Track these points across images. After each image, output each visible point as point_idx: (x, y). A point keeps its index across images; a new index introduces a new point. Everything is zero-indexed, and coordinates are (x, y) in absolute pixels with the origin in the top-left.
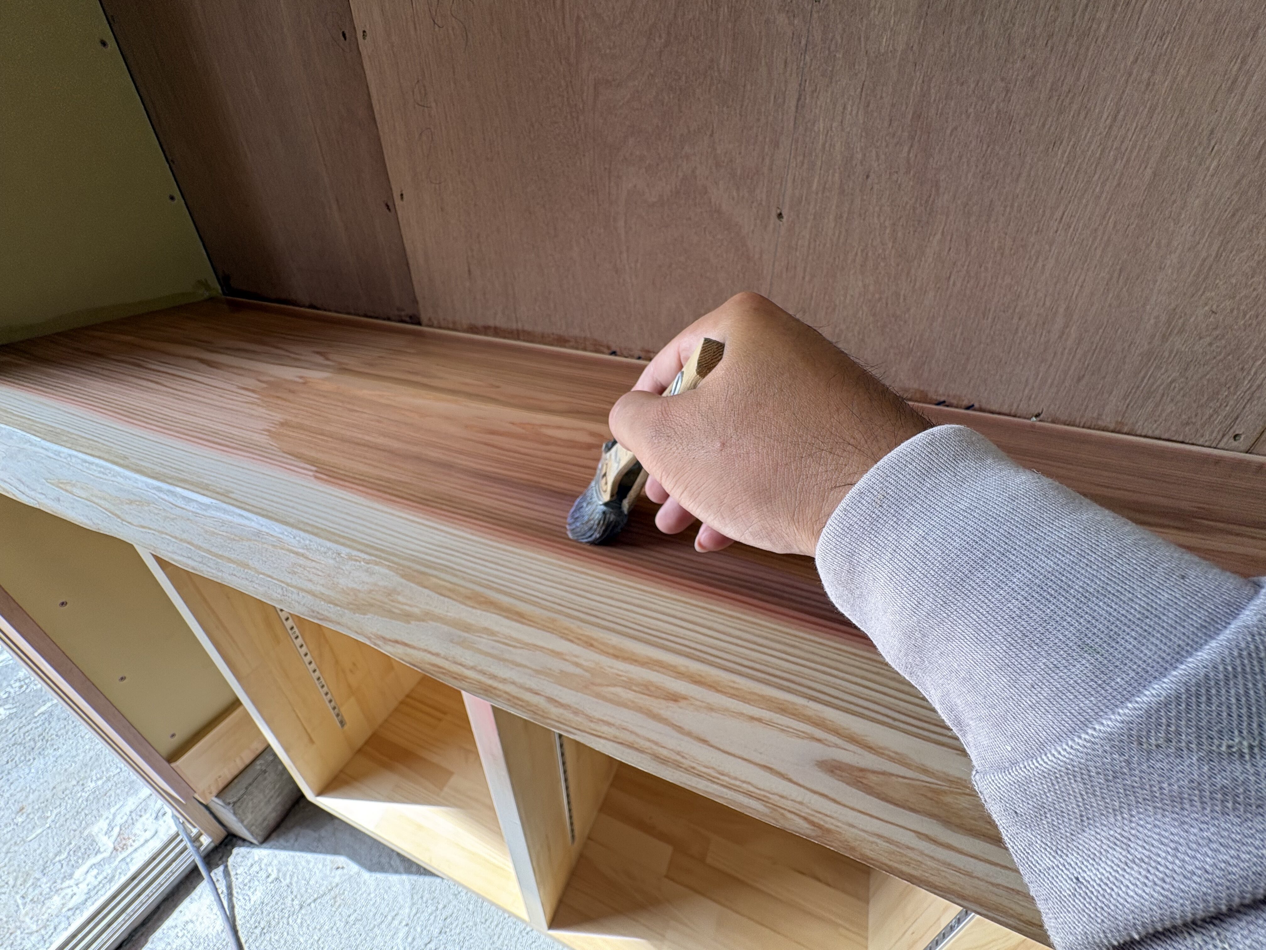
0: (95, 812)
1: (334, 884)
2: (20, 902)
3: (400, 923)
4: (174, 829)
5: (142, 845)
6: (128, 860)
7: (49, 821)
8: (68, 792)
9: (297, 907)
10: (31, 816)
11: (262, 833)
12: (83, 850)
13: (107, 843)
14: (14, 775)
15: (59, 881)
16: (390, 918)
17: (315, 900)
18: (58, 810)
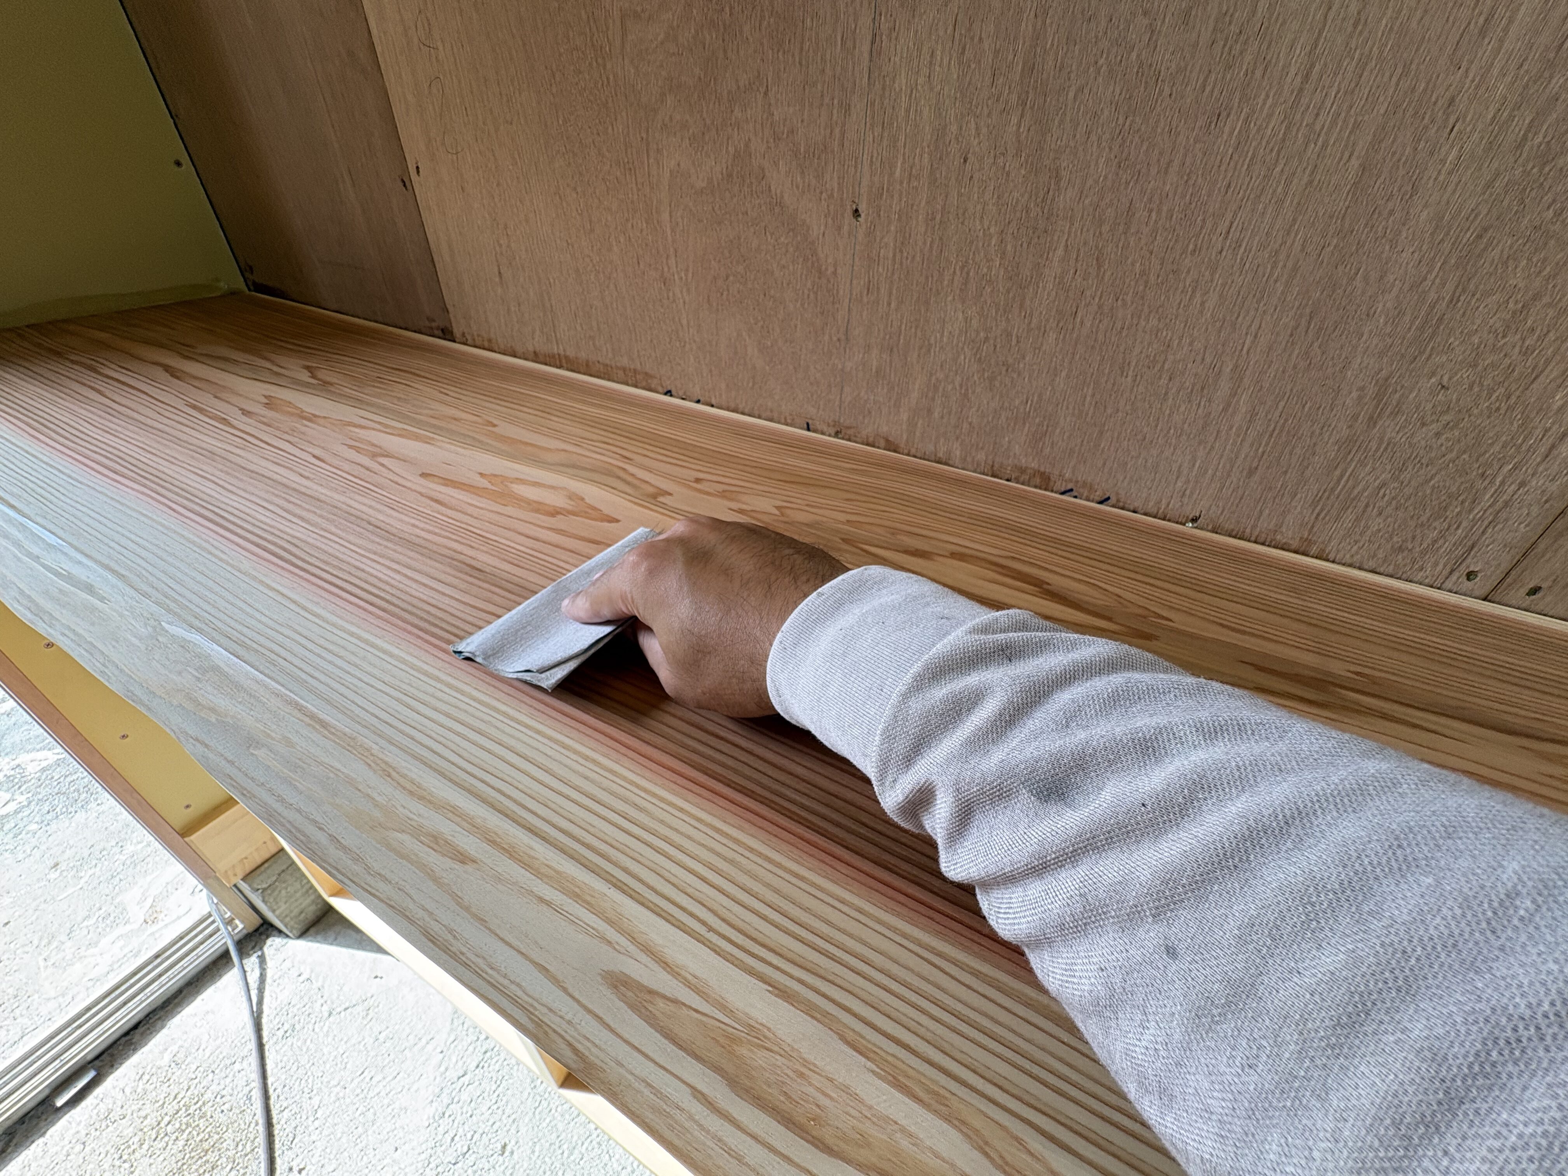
0: (130, 879)
1: (369, 995)
2: (42, 963)
3: (435, 1049)
4: (206, 909)
5: (174, 921)
6: (157, 935)
7: (83, 881)
8: (104, 853)
9: (326, 1014)
10: (65, 874)
11: (299, 927)
12: (112, 918)
13: (137, 914)
14: (54, 826)
15: (83, 948)
16: (424, 1041)
17: (346, 1009)
18: (93, 871)
